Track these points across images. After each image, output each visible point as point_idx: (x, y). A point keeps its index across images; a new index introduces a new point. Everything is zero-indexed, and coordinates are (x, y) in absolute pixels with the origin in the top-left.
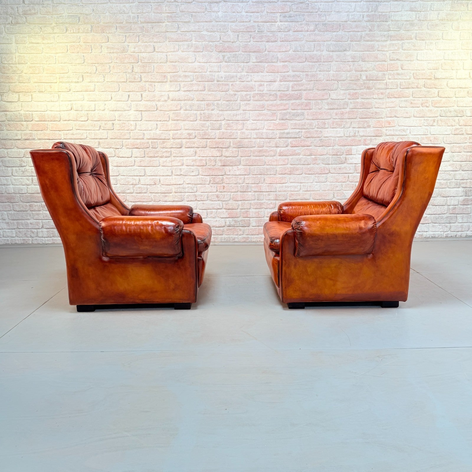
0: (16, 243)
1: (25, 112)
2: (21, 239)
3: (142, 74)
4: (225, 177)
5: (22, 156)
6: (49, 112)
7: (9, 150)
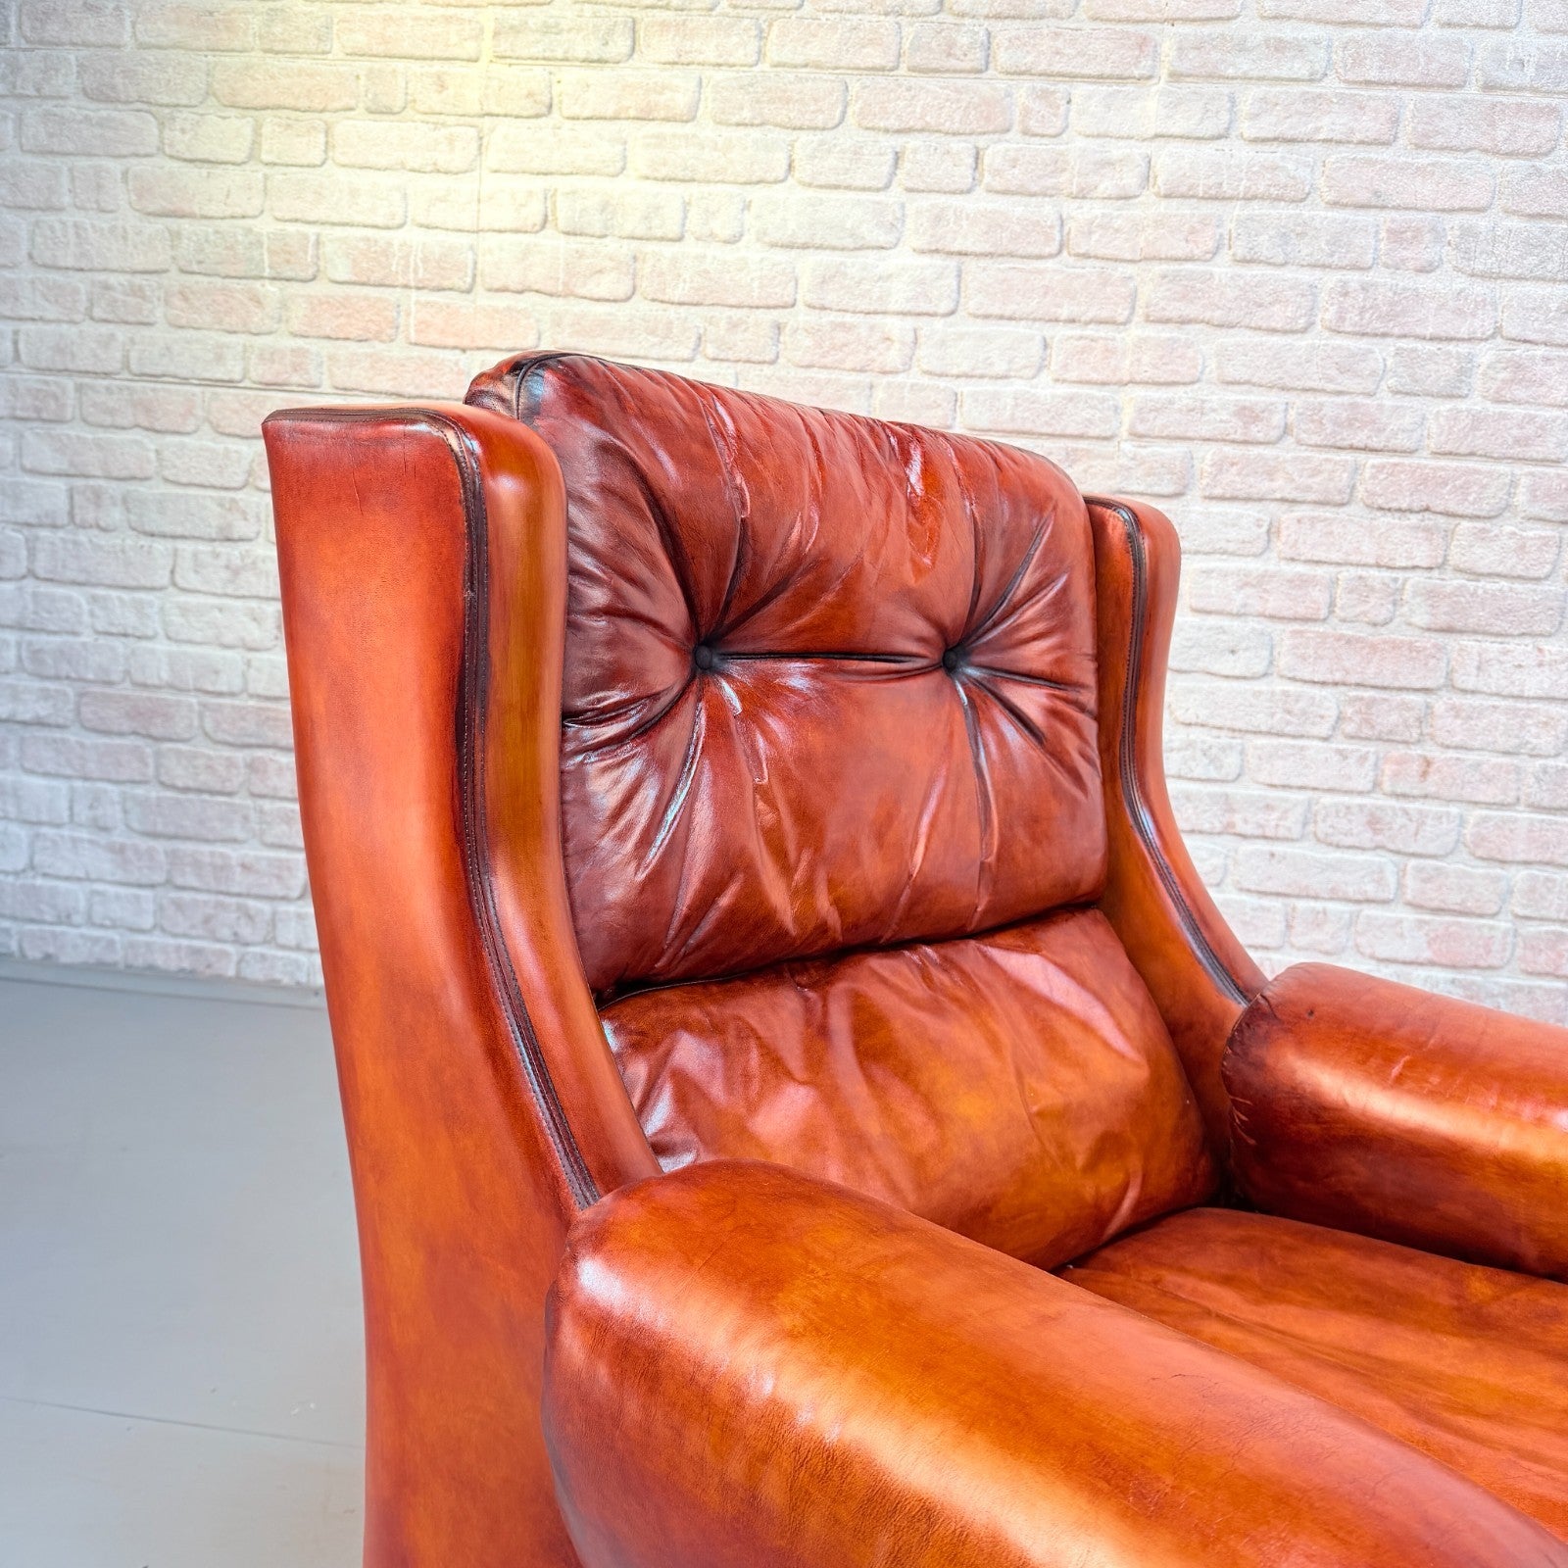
0: (151, 968)
1: (280, 226)
2: (178, 948)
3: (997, 26)
4: (1440, 703)
5: (239, 480)
6: (412, 236)
7: (169, 439)
